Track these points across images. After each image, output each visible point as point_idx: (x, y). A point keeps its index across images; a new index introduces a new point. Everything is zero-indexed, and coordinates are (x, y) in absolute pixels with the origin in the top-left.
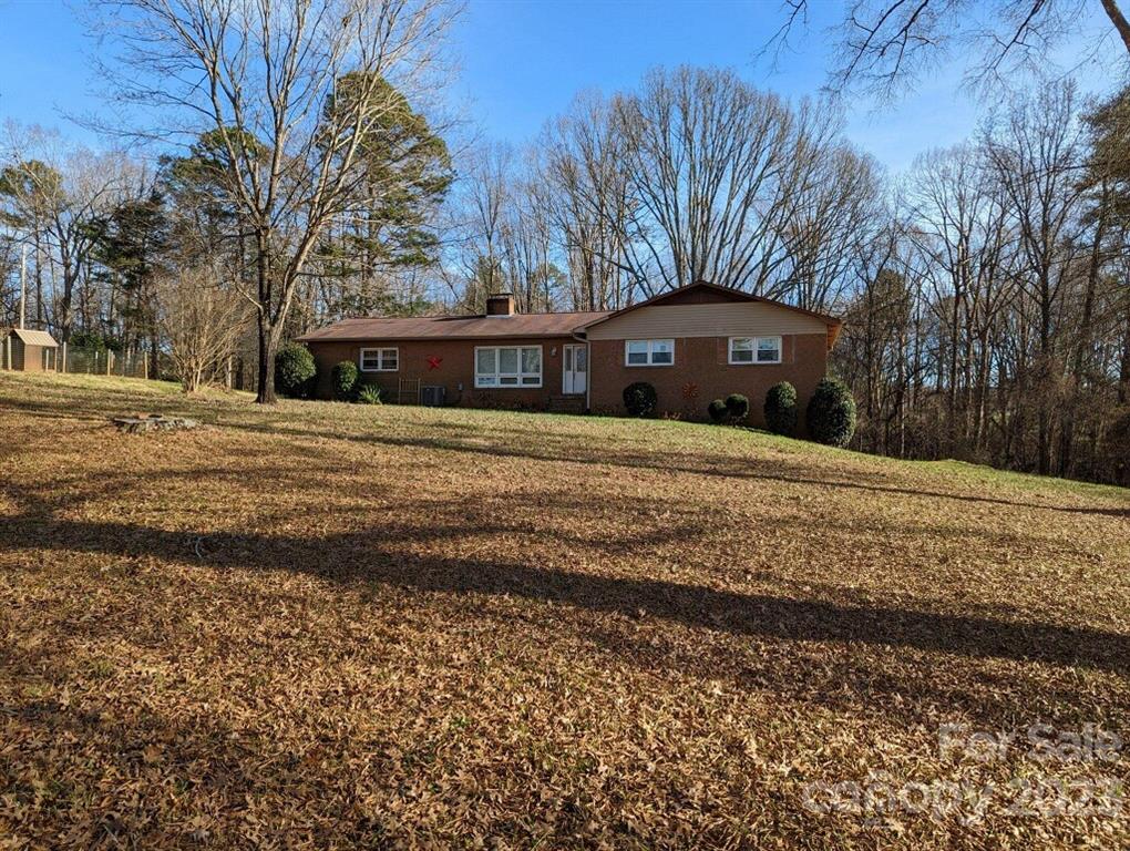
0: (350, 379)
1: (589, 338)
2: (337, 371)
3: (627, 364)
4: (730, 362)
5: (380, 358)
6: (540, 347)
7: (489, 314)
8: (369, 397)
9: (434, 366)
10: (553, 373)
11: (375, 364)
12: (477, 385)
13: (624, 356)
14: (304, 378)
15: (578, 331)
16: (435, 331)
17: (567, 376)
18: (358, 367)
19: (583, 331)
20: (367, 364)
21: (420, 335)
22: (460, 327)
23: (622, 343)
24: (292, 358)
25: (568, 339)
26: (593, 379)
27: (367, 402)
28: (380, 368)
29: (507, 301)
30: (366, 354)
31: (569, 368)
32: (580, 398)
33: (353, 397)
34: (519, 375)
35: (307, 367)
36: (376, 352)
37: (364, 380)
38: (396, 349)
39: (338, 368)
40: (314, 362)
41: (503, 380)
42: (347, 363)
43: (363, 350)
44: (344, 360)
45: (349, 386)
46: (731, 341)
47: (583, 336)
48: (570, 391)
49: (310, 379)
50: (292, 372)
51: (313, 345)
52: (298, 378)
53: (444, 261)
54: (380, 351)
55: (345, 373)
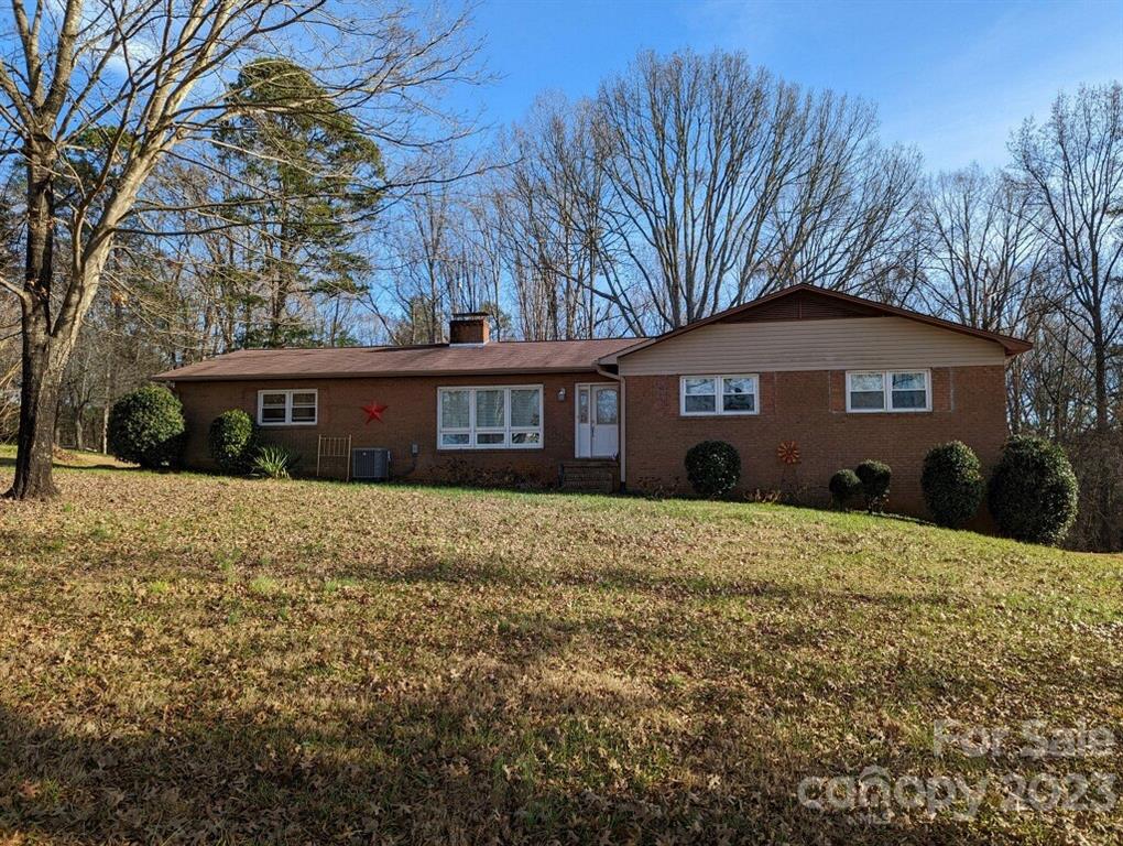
0: (240, 437)
1: (622, 372)
2: (219, 426)
3: (683, 413)
4: (849, 410)
5: (289, 405)
6: (540, 387)
7: (452, 342)
8: (269, 466)
9: (373, 416)
10: (560, 426)
11: (280, 414)
12: (442, 445)
13: (678, 399)
14: (163, 438)
15: (604, 362)
16: (374, 364)
17: (582, 431)
18: (253, 419)
19: (613, 361)
20: (268, 414)
21: (352, 370)
22: (413, 359)
23: (674, 380)
24: (145, 407)
25: (589, 375)
26: (630, 435)
27: (265, 474)
28: (288, 421)
29: (481, 323)
30: (267, 399)
31: (584, 419)
32: (609, 464)
33: (243, 467)
34: (508, 430)
35: (170, 420)
36: (284, 396)
37: (262, 439)
38: (315, 391)
39: (221, 421)
40: (182, 412)
41: (484, 438)
42: (235, 413)
43: (261, 394)
44: (231, 409)
45: (236, 449)
46: (848, 377)
47: (613, 369)
48: (587, 454)
49: (175, 439)
50: (143, 429)
51: (182, 387)
52: (154, 436)
53: (376, 291)
54: (289, 394)
55: (231, 428)
